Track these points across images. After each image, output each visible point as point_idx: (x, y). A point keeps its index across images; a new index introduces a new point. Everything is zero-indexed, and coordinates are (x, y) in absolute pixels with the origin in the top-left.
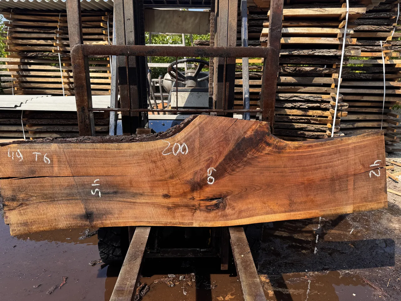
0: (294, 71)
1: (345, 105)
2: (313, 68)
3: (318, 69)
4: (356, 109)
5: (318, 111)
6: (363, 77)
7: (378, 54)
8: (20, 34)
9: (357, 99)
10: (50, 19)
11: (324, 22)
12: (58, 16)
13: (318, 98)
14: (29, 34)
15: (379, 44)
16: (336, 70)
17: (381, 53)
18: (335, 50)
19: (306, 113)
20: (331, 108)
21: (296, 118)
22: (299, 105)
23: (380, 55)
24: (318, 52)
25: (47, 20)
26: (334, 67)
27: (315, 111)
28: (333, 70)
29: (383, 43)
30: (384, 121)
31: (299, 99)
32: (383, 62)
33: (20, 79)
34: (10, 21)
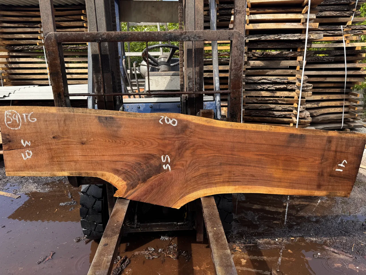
0: (261, 55)
1: (309, 86)
2: (278, 52)
3: (284, 53)
4: (320, 89)
5: (285, 92)
6: (326, 60)
7: (339, 38)
8: (6, 29)
9: (321, 81)
11: (288, 9)
13: (284, 80)
14: (15, 29)
15: (340, 28)
16: (300, 53)
17: (342, 37)
18: (299, 34)
19: (274, 94)
20: (297, 88)
21: (265, 99)
22: (267, 87)
23: (341, 39)
24: (283, 37)
25: (32, 15)
26: (299, 50)
27: (282, 92)
28: (298, 53)
29: (344, 27)
30: (346, 100)
31: (267, 82)
32: (344, 45)
33: (8, 71)
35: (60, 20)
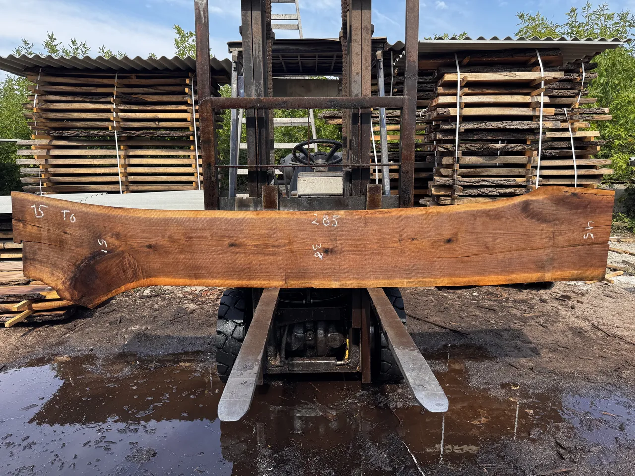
2: (503, 145)
3: (508, 146)
7: (562, 125)
8: (54, 104)
10: (101, 82)
11: (513, 89)
12: (114, 77)
13: (512, 181)
14: (69, 104)
15: (563, 112)
16: (530, 147)
18: (529, 122)
22: (487, 192)
23: (566, 126)
25: (96, 83)
26: (529, 143)
31: (487, 184)
33: (51, 170)
34: (38, 85)
35: (142, 92)
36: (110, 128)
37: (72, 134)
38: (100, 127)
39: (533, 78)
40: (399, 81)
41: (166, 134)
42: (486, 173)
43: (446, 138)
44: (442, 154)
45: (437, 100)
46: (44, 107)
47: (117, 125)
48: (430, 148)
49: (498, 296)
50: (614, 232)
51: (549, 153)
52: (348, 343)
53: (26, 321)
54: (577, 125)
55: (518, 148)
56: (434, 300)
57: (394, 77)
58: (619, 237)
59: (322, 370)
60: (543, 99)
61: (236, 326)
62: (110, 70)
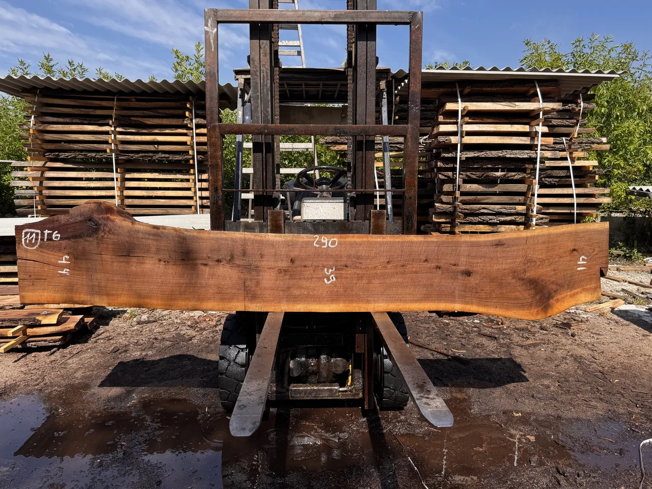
0: (481, 177)
1: (544, 218)
2: (503, 173)
3: (509, 175)
7: (561, 154)
8: (51, 125)
10: (99, 104)
12: (113, 100)
13: (512, 209)
14: (66, 126)
15: (562, 141)
16: (530, 176)
17: (565, 153)
18: (529, 151)
19: (497, 229)
22: (488, 220)
23: (565, 155)
24: (509, 154)
25: (95, 105)
26: (528, 171)
31: (488, 212)
32: (569, 163)
33: (46, 192)
34: (35, 106)
35: (142, 115)
36: (108, 151)
37: (69, 156)
38: (97, 149)
39: (532, 108)
40: (400, 108)
41: (165, 157)
42: (486, 201)
43: (447, 166)
44: (443, 182)
45: (439, 129)
46: (40, 128)
47: (115, 148)
48: (431, 176)
49: (500, 323)
50: (614, 260)
51: (549, 182)
52: (350, 369)
53: (20, 346)
54: (575, 154)
55: (518, 176)
56: (435, 327)
57: (395, 105)
58: (618, 266)
59: (325, 396)
60: (541, 129)
61: (239, 351)
62: (108, 92)
